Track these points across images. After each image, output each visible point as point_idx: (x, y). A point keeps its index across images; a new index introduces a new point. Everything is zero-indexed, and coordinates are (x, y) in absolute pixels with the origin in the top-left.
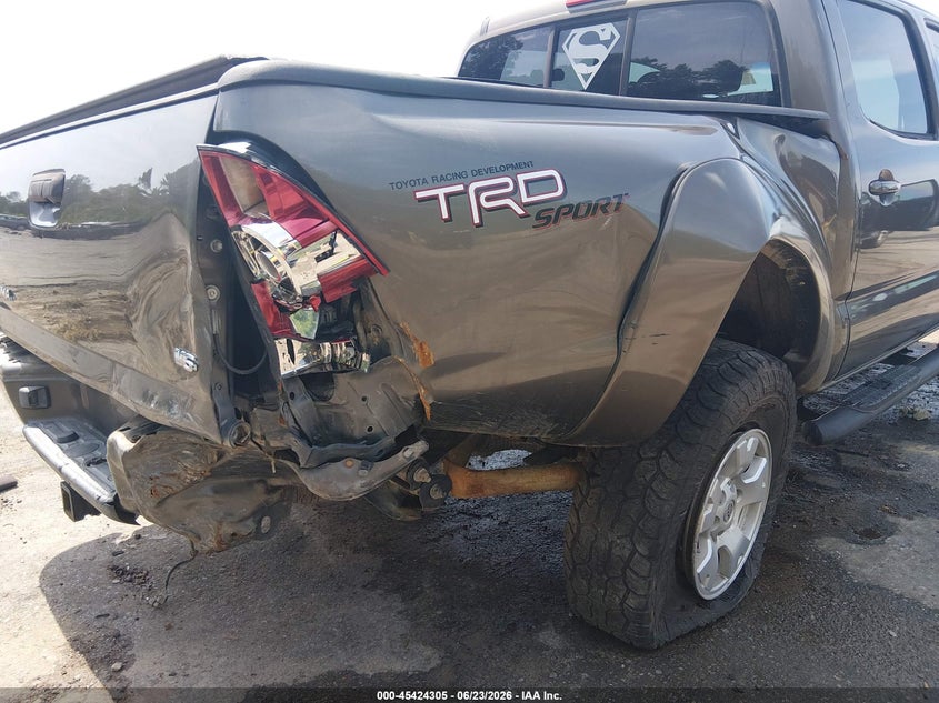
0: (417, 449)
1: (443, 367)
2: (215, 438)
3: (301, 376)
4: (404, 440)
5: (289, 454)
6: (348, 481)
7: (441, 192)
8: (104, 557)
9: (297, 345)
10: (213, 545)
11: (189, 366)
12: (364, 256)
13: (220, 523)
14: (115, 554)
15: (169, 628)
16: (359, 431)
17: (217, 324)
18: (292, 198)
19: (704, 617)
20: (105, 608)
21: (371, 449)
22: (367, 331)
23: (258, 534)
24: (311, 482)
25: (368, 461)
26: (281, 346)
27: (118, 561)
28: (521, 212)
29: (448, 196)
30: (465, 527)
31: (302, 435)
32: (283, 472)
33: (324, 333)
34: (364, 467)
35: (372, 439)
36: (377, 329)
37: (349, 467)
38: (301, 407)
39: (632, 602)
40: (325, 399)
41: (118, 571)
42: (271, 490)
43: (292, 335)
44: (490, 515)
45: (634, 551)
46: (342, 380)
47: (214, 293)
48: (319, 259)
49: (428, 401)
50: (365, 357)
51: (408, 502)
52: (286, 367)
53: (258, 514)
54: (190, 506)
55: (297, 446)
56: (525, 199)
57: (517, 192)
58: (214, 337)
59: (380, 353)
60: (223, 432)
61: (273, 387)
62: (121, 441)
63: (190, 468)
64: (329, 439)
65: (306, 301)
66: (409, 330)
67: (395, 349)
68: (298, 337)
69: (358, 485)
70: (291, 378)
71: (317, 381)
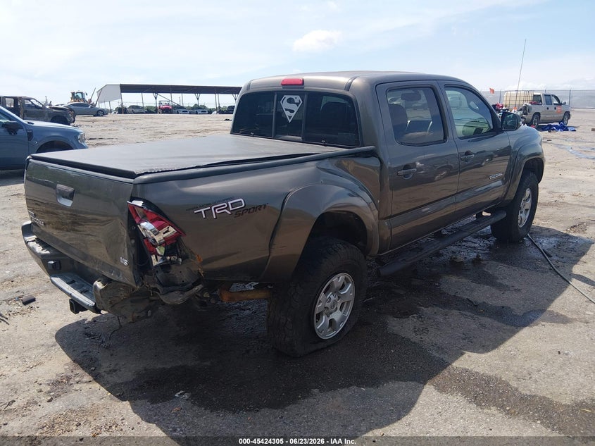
0: (199, 287)
1: (206, 262)
2: (134, 286)
3: (160, 265)
4: (195, 285)
5: (156, 289)
6: (176, 298)
7: (202, 210)
8: (81, 329)
9: (158, 257)
10: (131, 320)
11: (126, 263)
12: (178, 232)
13: (133, 313)
14: (86, 328)
15: (112, 355)
16: (179, 282)
17: (134, 251)
18: (154, 216)
19: (321, 345)
20: (85, 349)
21: (184, 287)
22: (181, 251)
23: (147, 317)
24: (164, 298)
25: (182, 292)
26: (153, 257)
27: (87, 331)
28: (230, 213)
29: (205, 211)
30: (237, 315)
31: (160, 284)
32: (155, 295)
33: (166, 254)
34: (181, 293)
35: (184, 285)
36: (184, 251)
37: (175, 294)
38: (160, 275)
39: (287, 339)
40: (168, 272)
41: (88, 335)
42: (151, 301)
43: (157, 255)
44: (249, 309)
45: (287, 321)
46: (173, 266)
47: (133, 241)
48: (164, 233)
49: (202, 272)
50: (180, 260)
51: (203, 304)
52: (155, 263)
53: (146, 310)
54: (122, 307)
55: (159, 287)
56: (231, 209)
57: (227, 208)
58: (133, 255)
59: (185, 258)
60: (137, 284)
61: (151, 269)
62: (99, 285)
63: (123, 294)
64: (170, 285)
65: (160, 245)
66: (194, 251)
67: (190, 257)
68: (159, 255)
69: (180, 299)
70: (156, 266)
71: (165, 267)
